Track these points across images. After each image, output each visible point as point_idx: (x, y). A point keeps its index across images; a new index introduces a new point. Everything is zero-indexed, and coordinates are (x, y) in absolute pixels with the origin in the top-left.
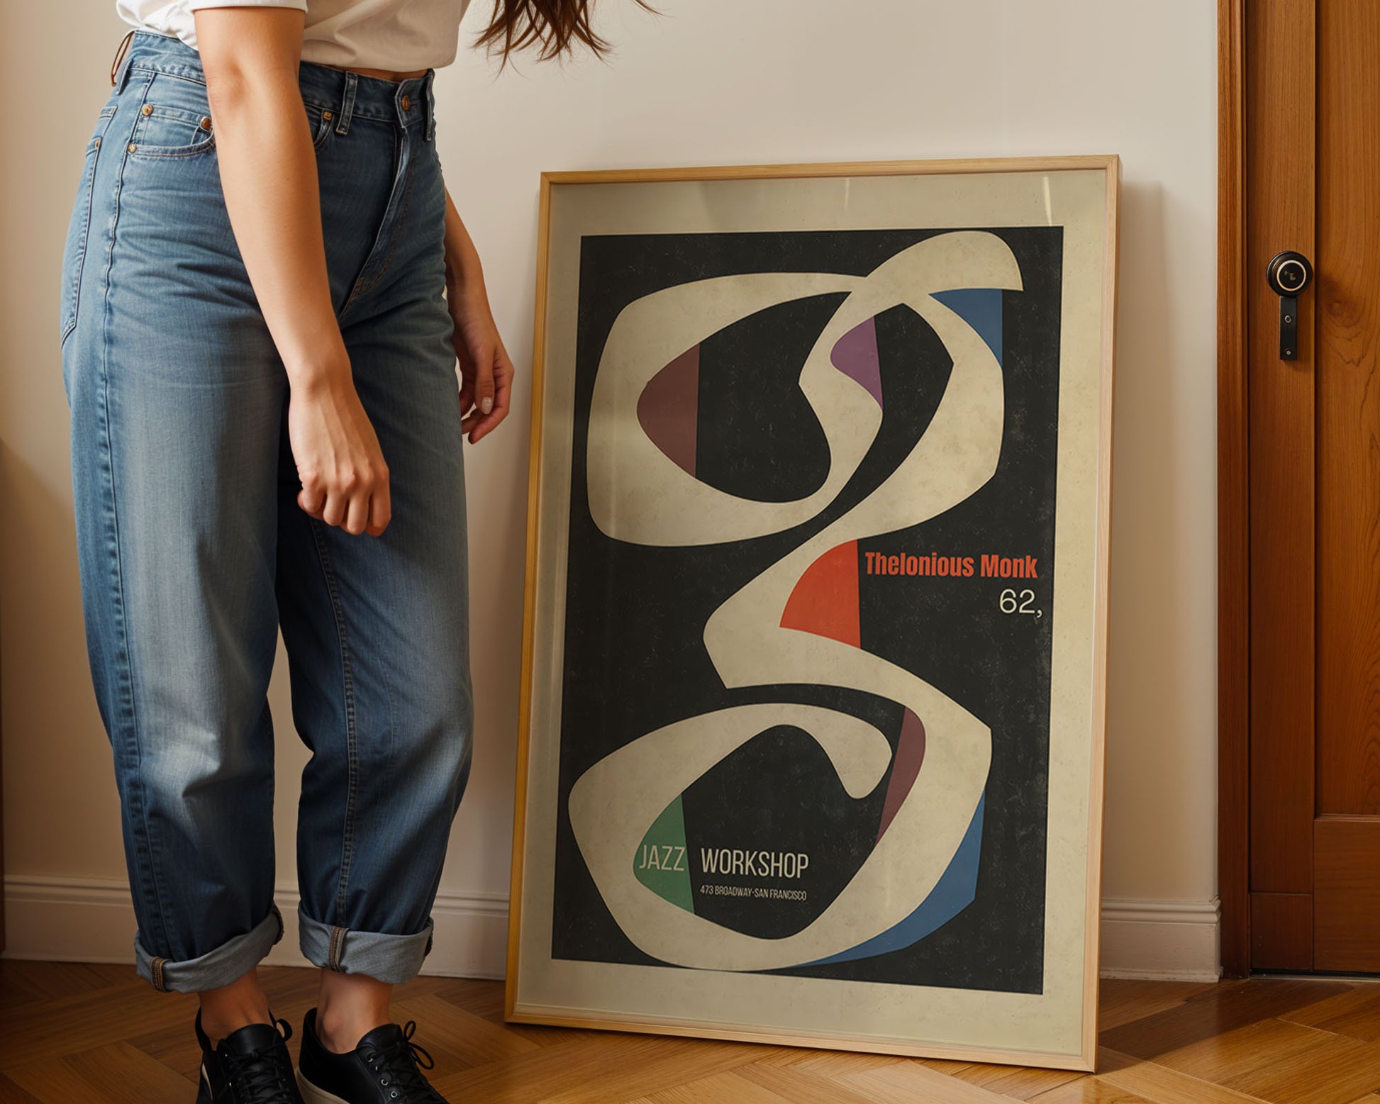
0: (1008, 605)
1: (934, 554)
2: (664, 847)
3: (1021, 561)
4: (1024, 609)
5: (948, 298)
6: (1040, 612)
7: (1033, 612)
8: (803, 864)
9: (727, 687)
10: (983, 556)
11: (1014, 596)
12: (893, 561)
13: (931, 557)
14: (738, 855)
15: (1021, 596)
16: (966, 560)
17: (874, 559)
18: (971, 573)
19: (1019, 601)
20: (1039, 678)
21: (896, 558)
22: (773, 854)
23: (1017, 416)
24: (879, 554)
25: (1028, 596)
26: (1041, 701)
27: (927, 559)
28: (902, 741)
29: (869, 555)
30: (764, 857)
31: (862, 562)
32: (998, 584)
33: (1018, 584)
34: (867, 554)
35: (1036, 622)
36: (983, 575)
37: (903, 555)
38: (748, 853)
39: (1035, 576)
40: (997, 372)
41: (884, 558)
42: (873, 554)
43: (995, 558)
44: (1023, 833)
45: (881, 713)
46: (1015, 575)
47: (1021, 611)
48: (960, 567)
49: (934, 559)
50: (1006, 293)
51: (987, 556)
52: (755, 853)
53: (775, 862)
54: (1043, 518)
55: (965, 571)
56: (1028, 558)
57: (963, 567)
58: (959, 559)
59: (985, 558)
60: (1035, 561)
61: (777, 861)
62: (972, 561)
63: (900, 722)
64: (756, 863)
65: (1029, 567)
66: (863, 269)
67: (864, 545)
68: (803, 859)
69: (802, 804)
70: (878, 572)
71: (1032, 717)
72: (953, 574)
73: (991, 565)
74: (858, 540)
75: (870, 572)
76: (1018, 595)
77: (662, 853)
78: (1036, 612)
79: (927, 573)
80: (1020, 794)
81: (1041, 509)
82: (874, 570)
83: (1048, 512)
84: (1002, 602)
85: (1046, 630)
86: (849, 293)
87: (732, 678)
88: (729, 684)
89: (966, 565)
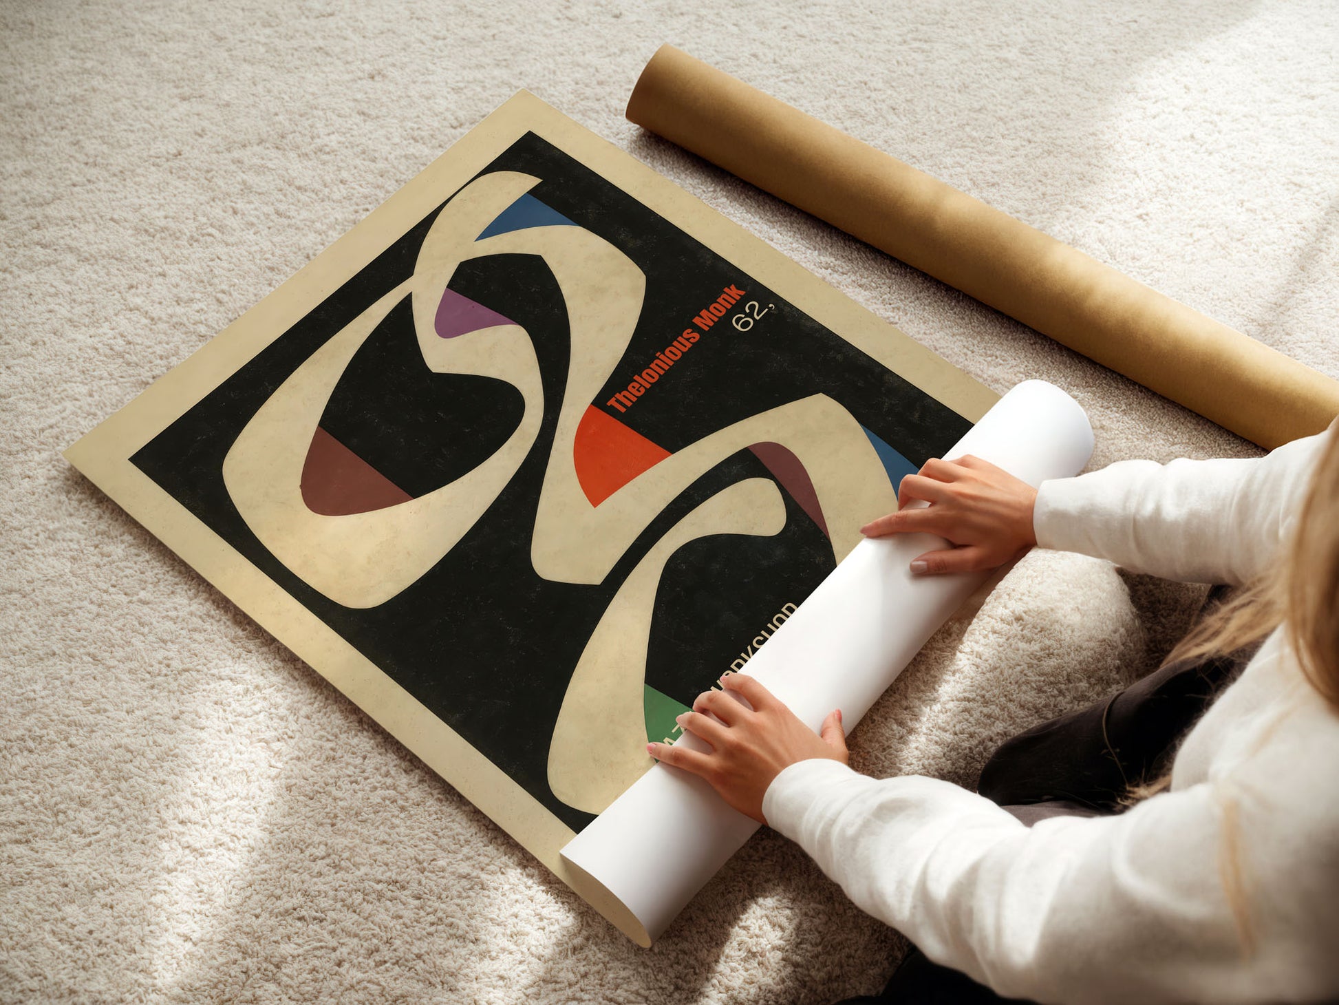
0: (746, 324)
1: (658, 354)
2: (673, 730)
3: (724, 296)
4: (758, 315)
5: (492, 231)
6: (771, 306)
7: (766, 310)
8: (793, 608)
9: (599, 583)
10: (694, 321)
11: (743, 316)
12: (634, 388)
13: (658, 358)
14: (737, 664)
15: (747, 311)
16: (684, 333)
17: (617, 401)
18: (698, 336)
19: (751, 315)
20: (818, 335)
21: (634, 384)
22: (763, 632)
23: (622, 234)
24: (616, 396)
25: (752, 308)
26: (835, 343)
27: (656, 361)
28: (769, 467)
29: (612, 402)
30: (758, 639)
31: (612, 412)
32: (725, 322)
33: (738, 307)
34: (609, 404)
35: (776, 312)
36: (706, 329)
37: (636, 377)
38: (743, 655)
39: (743, 293)
40: (579, 231)
41: (624, 393)
42: (613, 399)
43: (704, 312)
44: (917, 416)
45: (735, 469)
46: (729, 307)
47: (758, 318)
48: (686, 341)
49: (662, 357)
50: (533, 192)
51: (697, 317)
52: (749, 648)
53: (771, 632)
54: (709, 262)
55: (692, 340)
56: (726, 289)
57: (688, 340)
58: (680, 338)
59: (697, 320)
60: (733, 287)
61: (771, 629)
62: (690, 330)
63: (754, 460)
64: (757, 648)
65: (734, 293)
66: (406, 273)
67: (600, 402)
68: (789, 606)
69: (746, 578)
70: (629, 405)
71: (839, 357)
72: (685, 350)
73: (705, 319)
74: (592, 404)
75: (623, 410)
76: (744, 312)
77: (677, 733)
78: (769, 308)
79: (667, 368)
80: (887, 400)
81: (702, 260)
82: (624, 406)
83: (708, 256)
84: (739, 328)
85: (787, 309)
86: (410, 295)
87: (596, 576)
88: (597, 580)
89: (688, 336)
